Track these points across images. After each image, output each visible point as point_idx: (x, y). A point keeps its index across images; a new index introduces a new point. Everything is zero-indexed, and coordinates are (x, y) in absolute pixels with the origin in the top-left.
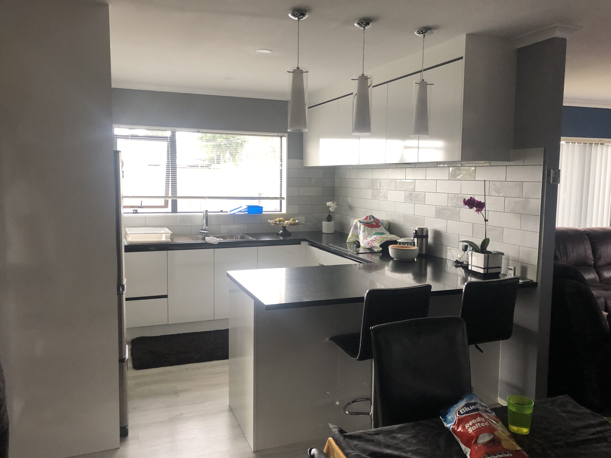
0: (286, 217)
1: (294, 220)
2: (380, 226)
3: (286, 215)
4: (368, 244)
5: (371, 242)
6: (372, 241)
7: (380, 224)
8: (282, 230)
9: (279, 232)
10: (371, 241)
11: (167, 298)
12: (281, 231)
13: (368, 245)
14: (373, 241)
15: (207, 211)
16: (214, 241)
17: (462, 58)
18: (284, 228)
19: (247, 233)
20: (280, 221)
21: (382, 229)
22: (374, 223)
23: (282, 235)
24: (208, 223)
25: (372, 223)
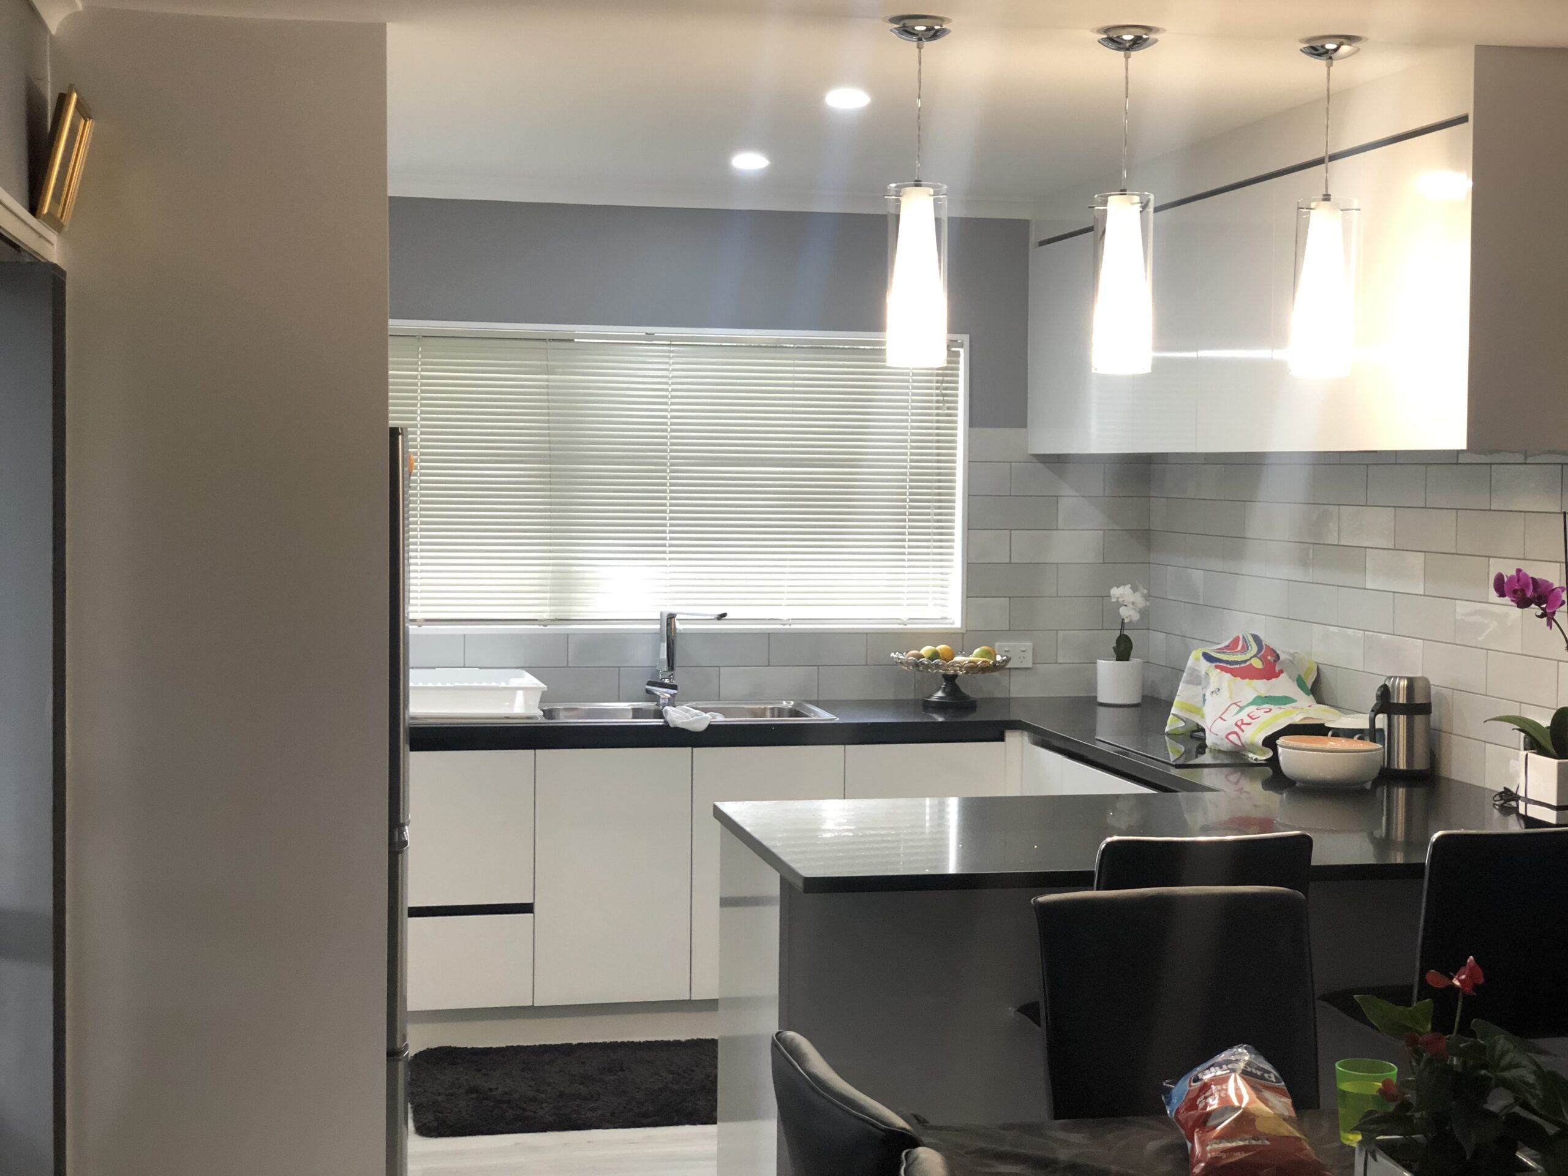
0: (961, 640)
1: (990, 654)
2: (1277, 675)
3: (963, 634)
4: (1227, 737)
5: (1237, 729)
6: (1239, 727)
7: (1277, 669)
8: (944, 691)
9: (931, 696)
10: (1236, 725)
11: (532, 915)
12: (940, 694)
13: (1226, 741)
14: (1243, 724)
15: (671, 617)
16: (692, 719)
17: (1464, 119)
18: (950, 679)
19: (816, 698)
20: (935, 655)
21: (1283, 685)
22: (1258, 664)
23: (939, 707)
24: (678, 661)
25: (1248, 663)
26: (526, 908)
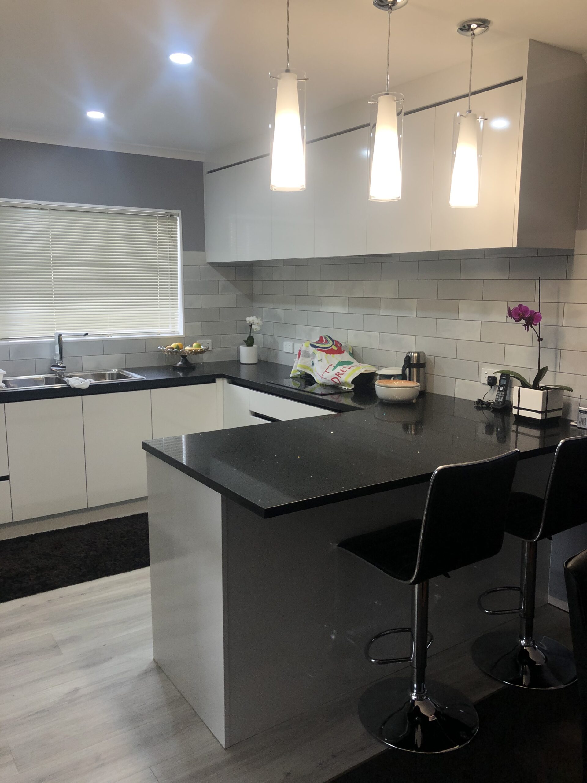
0: (187, 340)
1: (199, 346)
2: (343, 352)
3: (184, 338)
5: (337, 376)
6: (338, 375)
7: (343, 349)
8: (182, 362)
9: (176, 364)
10: (336, 374)
11: (8, 481)
12: (180, 363)
13: (332, 381)
14: (339, 374)
15: (60, 336)
16: (81, 383)
17: (520, 79)
18: (184, 357)
19: (125, 367)
20: (178, 347)
21: (346, 357)
22: (335, 348)
23: (180, 369)
24: (64, 355)
25: (331, 348)
26: (6, 478)
